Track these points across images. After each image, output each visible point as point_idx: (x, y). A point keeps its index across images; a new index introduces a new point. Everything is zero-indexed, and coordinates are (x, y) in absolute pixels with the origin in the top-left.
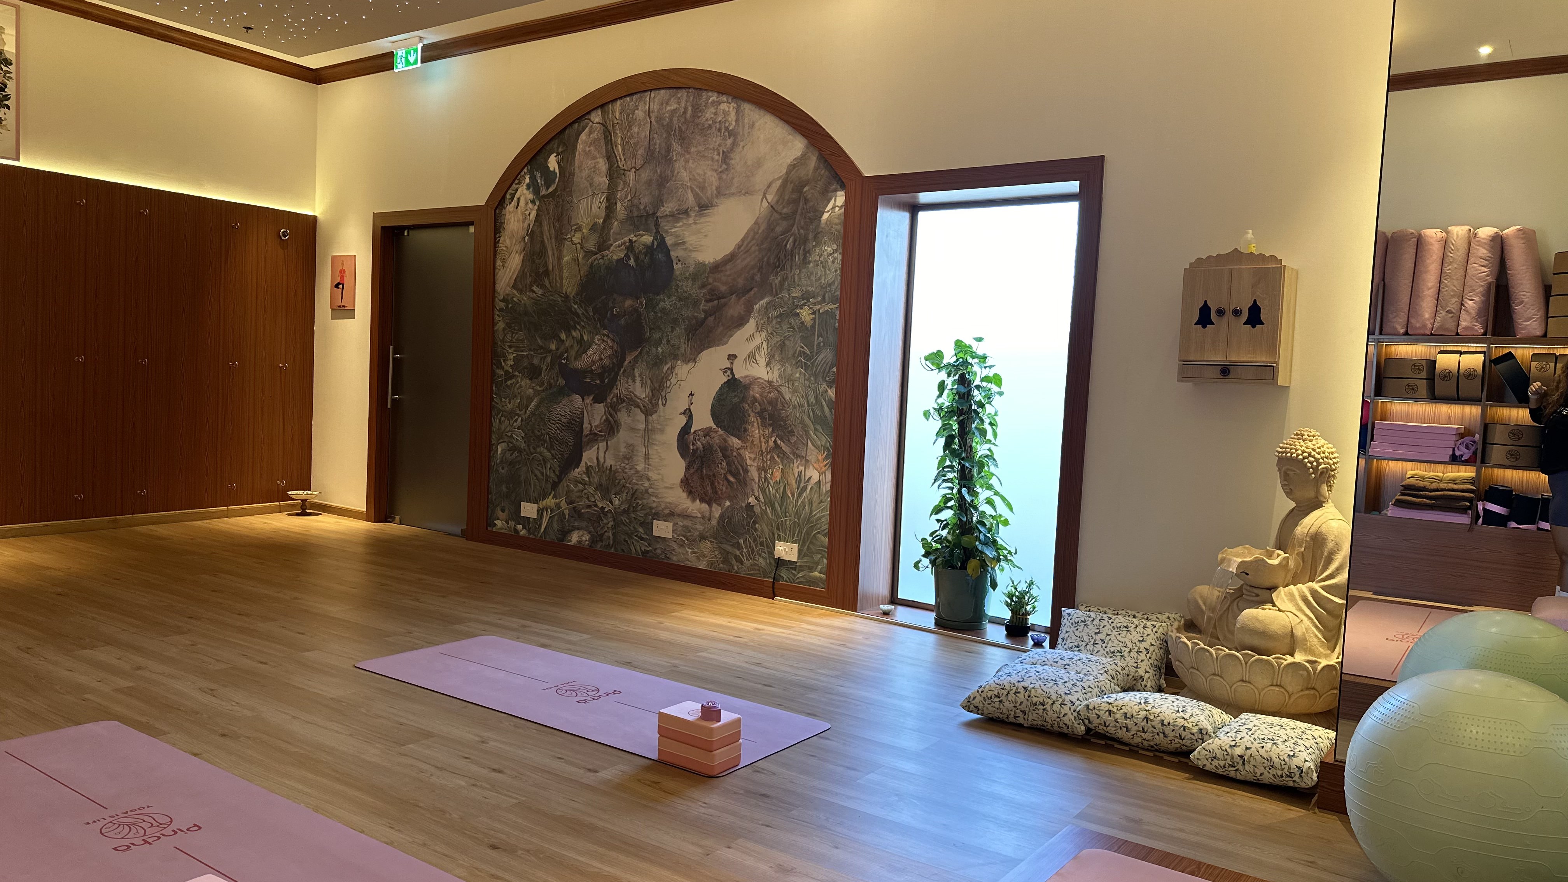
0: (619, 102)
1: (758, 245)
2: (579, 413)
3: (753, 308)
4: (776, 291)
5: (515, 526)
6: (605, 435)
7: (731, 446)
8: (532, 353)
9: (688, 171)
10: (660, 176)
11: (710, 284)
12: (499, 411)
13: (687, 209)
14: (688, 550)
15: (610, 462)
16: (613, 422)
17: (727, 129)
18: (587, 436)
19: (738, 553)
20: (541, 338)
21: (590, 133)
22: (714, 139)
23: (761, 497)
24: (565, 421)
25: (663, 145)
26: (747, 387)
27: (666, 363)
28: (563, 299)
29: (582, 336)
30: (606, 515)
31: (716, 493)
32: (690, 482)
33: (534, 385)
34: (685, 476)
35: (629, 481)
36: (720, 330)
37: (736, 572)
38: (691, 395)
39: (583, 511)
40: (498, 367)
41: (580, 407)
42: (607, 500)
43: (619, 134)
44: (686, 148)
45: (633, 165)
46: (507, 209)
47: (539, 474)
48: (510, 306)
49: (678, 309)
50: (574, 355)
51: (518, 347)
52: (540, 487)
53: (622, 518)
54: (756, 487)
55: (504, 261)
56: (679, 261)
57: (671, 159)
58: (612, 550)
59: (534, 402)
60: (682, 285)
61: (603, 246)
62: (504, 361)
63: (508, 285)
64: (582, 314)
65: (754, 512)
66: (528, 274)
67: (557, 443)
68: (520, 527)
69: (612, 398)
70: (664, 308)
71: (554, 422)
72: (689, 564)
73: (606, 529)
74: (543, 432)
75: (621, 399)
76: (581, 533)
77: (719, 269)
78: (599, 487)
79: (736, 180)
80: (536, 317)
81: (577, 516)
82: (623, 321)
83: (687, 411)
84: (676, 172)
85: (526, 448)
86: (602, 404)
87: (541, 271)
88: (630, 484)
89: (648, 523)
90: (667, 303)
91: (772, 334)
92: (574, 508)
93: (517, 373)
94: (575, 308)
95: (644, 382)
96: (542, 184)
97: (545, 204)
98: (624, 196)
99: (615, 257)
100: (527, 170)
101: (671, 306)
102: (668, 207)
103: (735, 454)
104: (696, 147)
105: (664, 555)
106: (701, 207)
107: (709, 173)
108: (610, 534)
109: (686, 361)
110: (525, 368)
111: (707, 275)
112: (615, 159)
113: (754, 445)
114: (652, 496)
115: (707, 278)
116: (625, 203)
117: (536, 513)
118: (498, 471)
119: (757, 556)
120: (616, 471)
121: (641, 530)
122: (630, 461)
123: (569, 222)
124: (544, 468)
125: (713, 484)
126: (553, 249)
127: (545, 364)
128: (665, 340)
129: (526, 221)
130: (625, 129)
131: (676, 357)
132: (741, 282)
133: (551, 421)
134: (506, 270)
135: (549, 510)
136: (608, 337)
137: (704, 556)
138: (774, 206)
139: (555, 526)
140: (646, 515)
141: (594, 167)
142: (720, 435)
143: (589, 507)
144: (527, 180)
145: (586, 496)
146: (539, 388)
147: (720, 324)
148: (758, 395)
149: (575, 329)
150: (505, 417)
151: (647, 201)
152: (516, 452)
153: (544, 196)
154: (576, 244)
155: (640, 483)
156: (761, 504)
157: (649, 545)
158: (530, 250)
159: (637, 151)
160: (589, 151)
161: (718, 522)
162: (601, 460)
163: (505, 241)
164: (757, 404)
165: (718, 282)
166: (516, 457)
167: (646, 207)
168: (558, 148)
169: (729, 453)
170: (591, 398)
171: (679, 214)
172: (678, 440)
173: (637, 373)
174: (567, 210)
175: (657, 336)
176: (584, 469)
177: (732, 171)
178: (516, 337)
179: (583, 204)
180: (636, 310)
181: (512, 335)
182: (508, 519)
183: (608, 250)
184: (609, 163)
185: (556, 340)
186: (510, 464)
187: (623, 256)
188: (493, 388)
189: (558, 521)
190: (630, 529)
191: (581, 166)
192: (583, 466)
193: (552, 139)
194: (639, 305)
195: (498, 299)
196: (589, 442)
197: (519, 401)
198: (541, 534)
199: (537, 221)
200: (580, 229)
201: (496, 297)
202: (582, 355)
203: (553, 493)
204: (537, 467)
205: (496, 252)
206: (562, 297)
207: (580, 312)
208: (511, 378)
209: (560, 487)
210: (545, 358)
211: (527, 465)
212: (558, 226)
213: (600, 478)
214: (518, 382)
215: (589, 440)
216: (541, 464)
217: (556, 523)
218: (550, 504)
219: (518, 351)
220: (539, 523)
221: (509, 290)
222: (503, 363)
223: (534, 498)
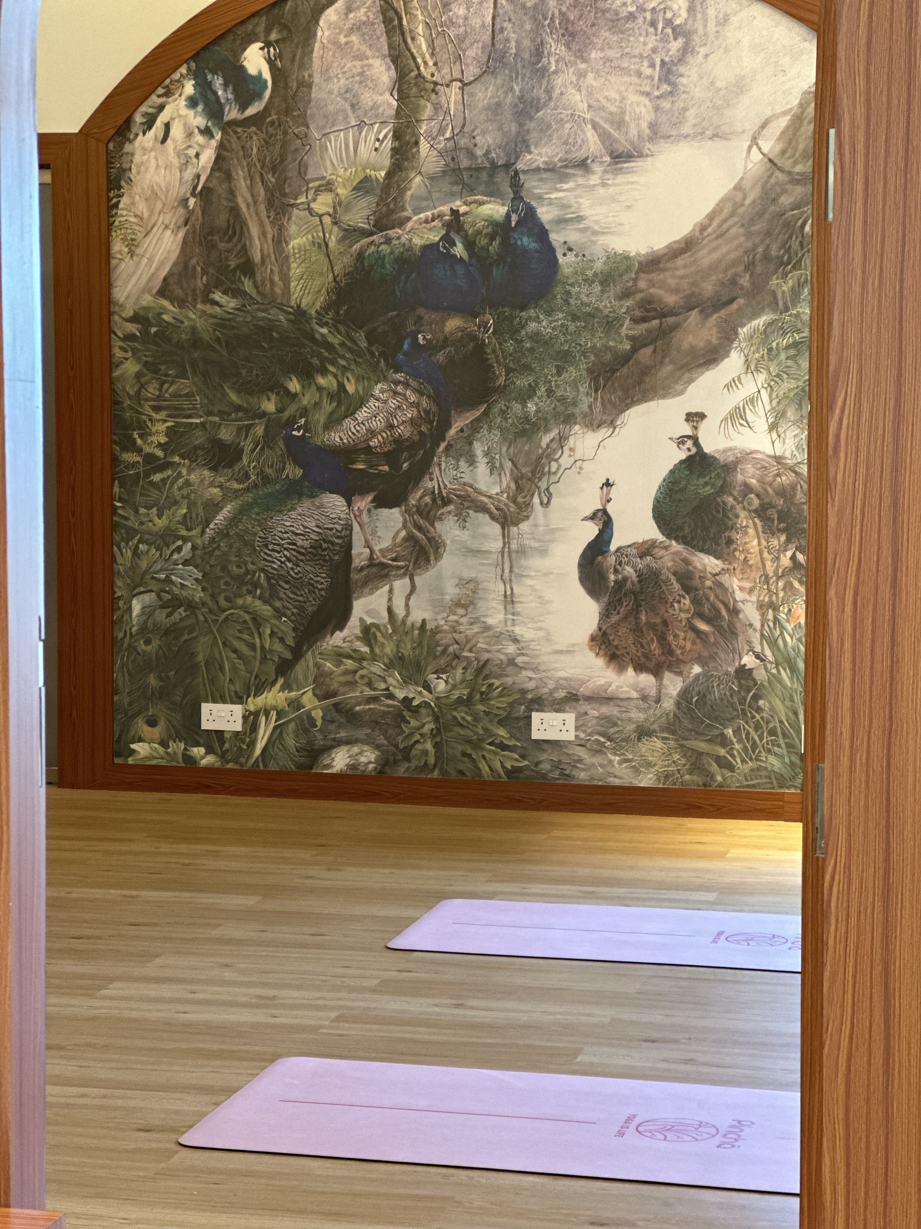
1: (743, 225)
2: (339, 528)
3: (736, 333)
4: (785, 303)
5: (185, 749)
6: (407, 567)
7: (700, 571)
8: (216, 419)
9: (584, 92)
10: (521, 98)
11: (641, 291)
12: (131, 533)
13: (587, 158)
14: (612, 758)
16: (424, 541)
17: (669, 22)
18: (362, 569)
19: (722, 752)
20: (238, 391)
21: (347, 10)
22: (642, 39)
23: (768, 653)
24: (306, 544)
25: (526, 43)
26: (730, 468)
27: (547, 430)
28: (292, 317)
29: (341, 387)
30: (417, 712)
31: (671, 652)
32: (611, 638)
33: (222, 480)
34: (600, 629)
35: (467, 648)
36: (668, 369)
37: (720, 785)
38: (608, 484)
39: (357, 708)
40: (125, 449)
41: (343, 516)
42: (417, 685)
43: (420, 18)
44: (579, 51)
45: (457, 74)
46: (137, 143)
47: (244, 649)
48: (153, 330)
49: (571, 335)
50: (322, 422)
51: (176, 409)
52: (247, 671)
53: (455, 713)
54: (756, 638)
55: (132, 245)
56: (570, 249)
57: (545, 69)
58: (436, 774)
59: (225, 511)
60: (579, 293)
61: (386, 219)
62: (141, 436)
63: (146, 290)
64: (340, 344)
65: (754, 680)
66: (199, 269)
67: (287, 586)
68: (198, 751)
69: (421, 498)
70: (538, 334)
71: (277, 548)
72: (617, 782)
73: (417, 737)
74: (251, 567)
75: (443, 499)
76: (356, 749)
77: (661, 266)
78: (397, 662)
79: (691, 113)
80: (224, 353)
81: (343, 720)
82: (441, 357)
83: (600, 514)
84: (557, 91)
85: (208, 600)
87: (233, 264)
88: (470, 651)
89: (517, 718)
90: (544, 324)
91: (778, 375)
92: (335, 705)
93: (177, 459)
94: (323, 335)
95: (497, 465)
96: (228, 100)
97: (239, 138)
98: (435, 131)
99: (418, 242)
100: (189, 69)
101: (553, 329)
102: (540, 154)
103: (708, 583)
104: (602, 50)
105: (558, 772)
106: (618, 157)
107: (633, 98)
108: (429, 746)
109: (594, 425)
110: (196, 448)
111: (633, 276)
112: (411, 62)
113: (750, 566)
114: (525, 669)
115: (635, 280)
116: (439, 143)
117: (240, 721)
118: (135, 648)
119: (764, 754)
120: (437, 630)
121: (502, 732)
122: (469, 609)
123: (302, 174)
124: (256, 636)
125: (662, 639)
126: (262, 224)
127: (249, 439)
128: (543, 389)
129: (190, 167)
130: (435, 8)
131: (569, 420)
132: (708, 288)
134: (140, 262)
135: (274, 714)
136: (406, 385)
137: (649, 765)
138: (775, 161)
139: (290, 741)
140: (511, 705)
141: (362, 74)
142: (676, 553)
143: (374, 699)
144: (189, 88)
145: (366, 680)
146: (236, 486)
147: (667, 360)
148: (754, 481)
149: (324, 372)
150: (150, 545)
151: (490, 141)
152: (181, 610)
153: (233, 123)
154: (320, 216)
155: (495, 648)
156: (769, 666)
157: (523, 757)
158: (203, 224)
159: (464, 51)
160: (347, 43)
161: (678, 704)
162: (400, 611)
163: (133, 204)
164: (752, 496)
165: (660, 288)
166: (181, 620)
167: (488, 152)
168: (268, 31)
169: (696, 582)
171: (566, 167)
172: (581, 566)
173: (479, 449)
174: (296, 150)
175: (522, 382)
176: (358, 632)
177: (684, 96)
178: (171, 390)
179: (336, 141)
180: (472, 337)
181: (162, 385)
182: (166, 737)
183: (400, 228)
184: (396, 69)
185: (277, 394)
186: (167, 632)
187: (437, 239)
188: (116, 489)
189: (296, 733)
190: (476, 733)
191: (327, 70)
192: (353, 626)
193: (254, 15)
194: (479, 328)
195: (120, 316)
196: (365, 583)
197: (185, 511)
198: (257, 759)
199: (220, 170)
200: (328, 187)
201: (115, 313)
202: (339, 421)
203: (281, 681)
204: (238, 634)
205: (110, 225)
206: (290, 313)
207: (334, 340)
208: (161, 468)
209: (299, 670)
210: (249, 428)
211: (212, 632)
212: (273, 180)
213: (398, 646)
214: (180, 475)
215: (367, 576)
216: (249, 628)
217: (291, 735)
218: (274, 703)
219: (178, 416)
220: (248, 740)
221: (147, 300)
222: (139, 442)
223: (233, 694)
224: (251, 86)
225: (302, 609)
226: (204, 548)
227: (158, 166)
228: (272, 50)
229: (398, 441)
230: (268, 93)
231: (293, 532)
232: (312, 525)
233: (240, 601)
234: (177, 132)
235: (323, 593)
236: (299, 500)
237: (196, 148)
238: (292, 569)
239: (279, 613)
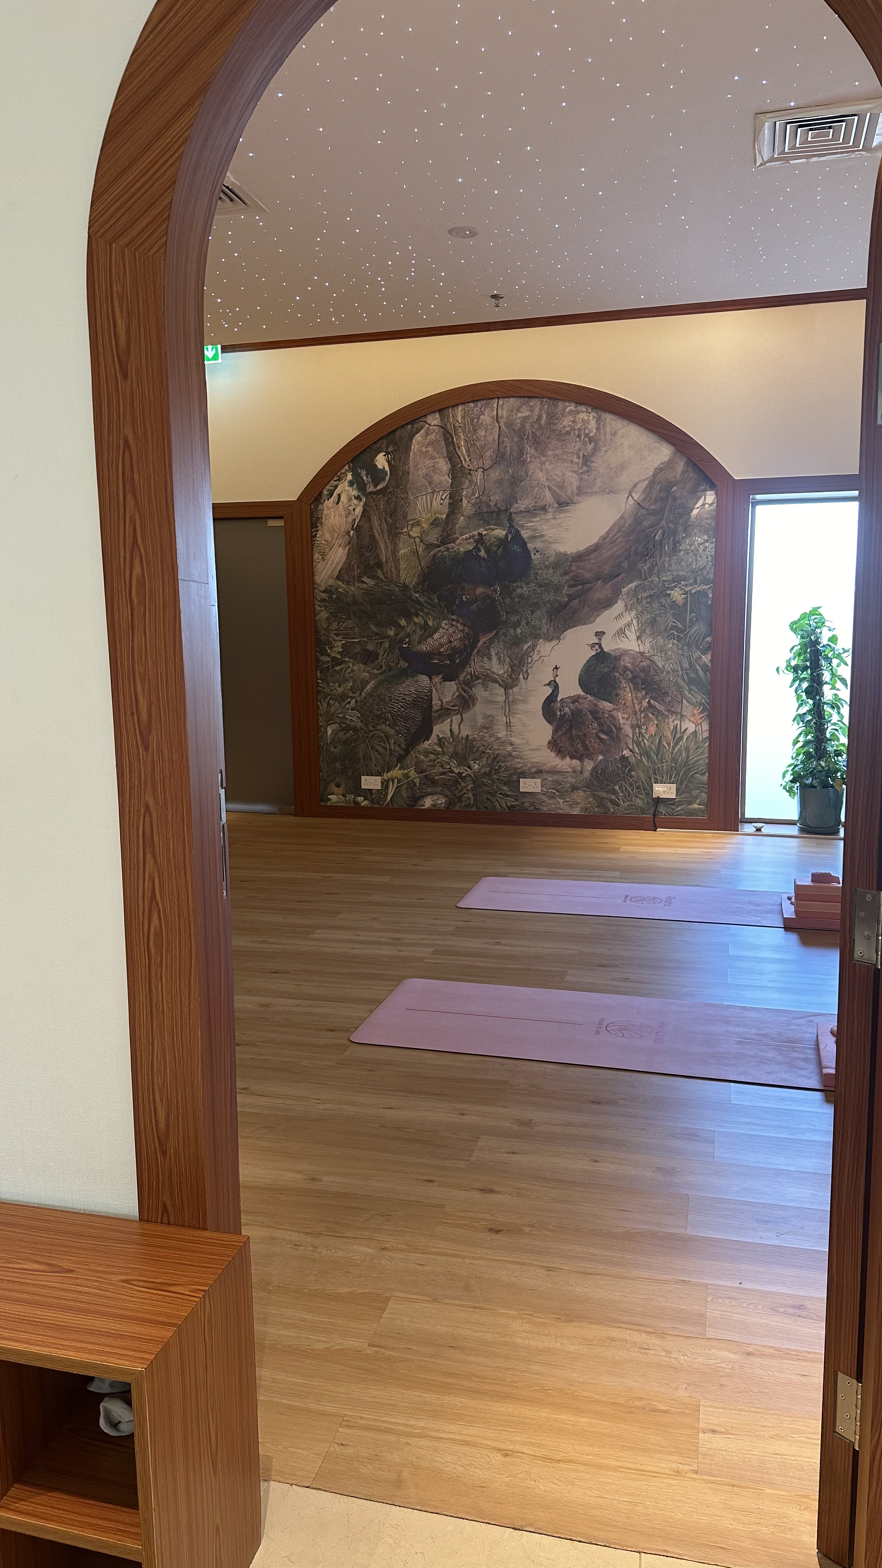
0: (460, 408)
1: (624, 537)
3: (621, 591)
4: (645, 576)
5: (354, 798)
6: (459, 710)
7: (602, 709)
8: (366, 639)
9: (544, 472)
10: (512, 476)
11: (574, 571)
12: (326, 695)
13: (546, 505)
14: (559, 800)
15: (465, 732)
16: (467, 697)
17: (586, 435)
18: (437, 711)
19: (613, 797)
20: (376, 626)
21: (427, 434)
22: (573, 444)
23: (637, 750)
24: (410, 699)
25: (515, 448)
26: (617, 659)
27: (526, 642)
28: (401, 589)
29: (426, 622)
30: (465, 779)
31: (588, 749)
32: (558, 742)
33: (369, 669)
34: (553, 738)
35: (489, 747)
36: (586, 610)
37: (612, 813)
38: (556, 668)
39: (436, 778)
40: (323, 655)
41: (428, 686)
42: (464, 766)
43: (462, 437)
44: (542, 451)
45: (481, 465)
47: (382, 750)
48: (335, 596)
49: (538, 594)
50: (417, 640)
51: (346, 634)
52: (383, 760)
53: (483, 779)
54: (630, 742)
55: (323, 555)
56: (538, 552)
57: (524, 461)
58: (474, 809)
59: (371, 684)
60: (542, 573)
61: (446, 539)
62: (330, 648)
63: (331, 577)
64: (425, 602)
65: (629, 762)
66: (356, 566)
67: (401, 720)
68: (360, 799)
70: (522, 594)
71: (396, 701)
72: (562, 812)
73: (465, 791)
74: (384, 711)
75: (476, 676)
76: (435, 797)
77: (583, 558)
78: (455, 755)
79: (599, 480)
80: (369, 607)
81: (429, 783)
82: (474, 607)
83: (553, 682)
84: (531, 472)
86: (454, 682)
87: (372, 563)
88: (490, 750)
89: (513, 782)
90: (525, 589)
91: (642, 612)
92: (426, 776)
93: (347, 659)
94: (416, 597)
95: (502, 659)
96: (368, 482)
97: (374, 500)
98: (470, 494)
99: (462, 549)
100: (349, 467)
101: (529, 591)
102: (522, 504)
103: (606, 715)
104: (553, 450)
105: (533, 807)
106: (560, 504)
107: (569, 474)
108: (470, 795)
109: (549, 639)
110: (357, 653)
111: (569, 564)
112: (458, 459)
113: (627, 707)
114: (517, 758)
115: (570, 566)
116: (472, 500)
117: (380, 784)
118: (329, 750)
119: (634, 798)
120: (474, 740)
121: (505, 788)
123: (405, 517)
124: (387, 743)
125: (583, 743)
126: (386, 543)
127: (382, 649)
128: (524, 622)
129: (351, 516)
130: (470, 432)
131: (537, 637)
132: (607, 569)
133: (393, 701)
135: (396, 781)
136: (457, 621)
137: (577, 803)
138: (641, 504)
139: (404, 793)
140: (510, 775)
141: (434, 466)
142: (590, 701)
143: (444, 773)
144: (349, 477)
145: (440, 764)
146: (376, 672)
147: (586, 606)
148: (629, 665)
149: (417, 615)
150: (335, 701)
151: (497, 498)
152: (351, 732)
154: (414, 538)
155: (501, 748)
156: (636, 755)
157: (516, 800)
158: (357, 543)
159: (484, 453)
160: (426, 451)
161: (591, 774)
162: (456, 731)
163: (324, 534)
164: (628, 672)
165: (582, 569)
166: (351, 736)
167: (496, 504)
168: (387, 447)
169: (600, 715)
170: (441, 677)
171: (535, 510)
172: (543, 708)
173: (493, 652)
174: (402, 505)
175: (514, 618)
176: (436, 741)
177: (595, 472)
178: (344, 626)
179: (421, 501)
180: (489, 597)
181: (339, 624)
182: (345, 792)
183: (453, 543)
184: (451, 463)
185: (395, 627)
186: (344, 743)
187: (472, 548)
188: (319, 674)
189: (407, 789)
190: (494, 789)
191: (417, 465)
192: (433, 738)
193: (380, 439)
194: (493, 592)
195: (318, 590)
196: (440, 717)
197: (352, 684)
198: (388, 802)
199: (365, 516)
200: (418, 523)
201: (315, 588)
202: (425, 639)
203: (399, 765)
204: (379, 743)
205: (313, 545)
206: (400, 586)
207: (422, 600)
208: (340, 664)
209: (408, 760)
210: (381, 643)
211: (366, 742)
212: (391, 521)
213: (455, 748)
214: (349, 667)
215: (440, 714)
216: (384, 740)
217: (405, 791)
218: (396, 775)
219: (347, 638)
220: (384, 793)
221: (331, 582)
222: (329, 651)
223: (376, 772)
224: (380, 474)
225: (409, 730)
226: (361, 702)
227: (335, 516)
228: (389, 456)
229: (453, 649)
230: (388, 477)
231: (404, 694)
232: (413, 690)
233: (379, 727)
234: (344, 498)
235: (419, 723)
236: (407, 678)
237: (354, 506)
238: (404, 711)
239: (398, 733)
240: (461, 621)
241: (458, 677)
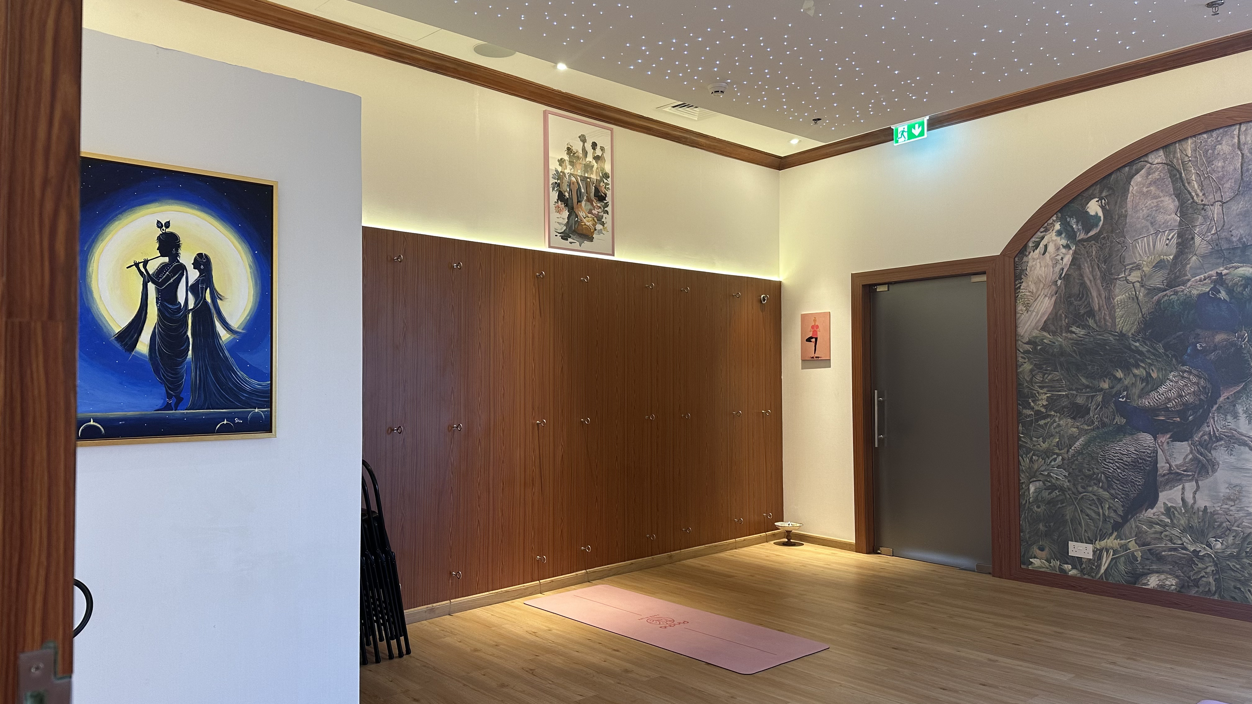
0: (1190, 141)
2: (1149, 452)
5: (1060, 565)
6: (1194, 475)
8: (1075, 392)
12: (1029, 450)
15: (1203, 502)
16: (1204, 461)
18: (1164, 475)
20: (1087, 378)
21: (1148, 174)
24: (1129, 460)
28: (1117, 338)
29: (1149, 374)
30: (1203, 559)
33: (1078, 424)
35: (1236, 524)
39: (1163, 553)
40: (1025, 408)
41: (1151, 445)
42: (1202, 543)
43: (1193, 171)
45: (1218, 198)
46: (1030, 257)
47: (1093, 515)
48: (1039, 348)
50: (1137, 394)
51: (1052, 387)
52: (1095, 526)
53: (1228, 562)
55: (1028, 306)
58: (1216, 597)
61: (1173, 283)
62: (1033, 401)
63: (1035, 328)
64: (1146, 351)
66: (1063, 315)
67: (1118, 482)
68: (1068, 567)
69: (1201, 436)
73: (1203, 574)
74: (1096, 471)
75: (1216, 437)
76: (1163, 577)
78: (1189, 529)
80: (1078, 358)
81: (1155, 559)
82: (1212, 356)
85: (1072, 487)
87: (1082, 312)
88: (1238, 526)
92: (1150, 550)
93: (1053, 413)
94: (1136, 346)
96: (1078, 229)
97: (1085, 248)
98: (1205, 230)
99: (1195, 292)
100: (1057, 217)
108: (1211, 580)
110: (1064, 407)
112: (1188, 195)
116: (1208, 237)
117: (1091, 553)
118: (1032, 510)
120: (1215, 513)
122: (1236, 502)
123: (1122, 262)
124: (1100, 508)
126: (1099, 290)
127: (1093, 403)
129: (1058, 265)
130: (1203, 164)
133: (1107, 461)
135: (1111, 552)
136: (1190, 373)
139: (1122, 567)
141: (1157, 206)
143: (1175, 549)
144: (1058, 226)
145: (1168, 538)
146: (1086, 427)
149: (1137, 366)
150: (1039, 457)
151: (1242, 232)
152: (1056, 491)
153: (1082, 240)
154: (1133, 283)
158: (1065, 293)
159: (1223, 185)
160: (1147, 191)
162: (1190, 501)
163: (1028, 286)
166: (1057, 496)
167: (1240, 239)
168: (1101, 192)
170: (1168, 436)
173: (1240, 409)
174: (1118, 250)
176: (1163, 510)
178: (1049, 378)
179: (1142, 243)
180: (1233, 344)
181: (1044, 376)
182: (1049, 557)
183: (1183, 286)
184: (1179, 200)
185: (1109, 379)
186: (1049, 503)
187: (1207, 290)
188: (1020, 428)
189: (1125, 563)
190: (1244, 576)
191: (1136, 207)
192: (1159, 507)
193: (1092, 185)
194: (1238, 338)
195: (1021, 341)
196: (1167, 482)
197: (1058, 440)
198: (1102, 575)
199: (1074, 265)
200: (1138, 267)
201: (1019, 340)
202: (1148, 393)
204: (1089, 506)
205: (1016, 297)
206: (1116, 336)
207: (1144, 349)
208: (1044, 418)
210: (1093, 397)
211: (1074, 504)
212: (1105, 267)
213: (1189, 520)
214: (1054, 421)
215: (1167, 479)
216: (1096, 503)
217: (1122, 564)
218: (1111, 545)
219: (1053, 391)
220: (1096, 564)
221: (1036, 333)
222: (1032, 404)
223: (1087, 538)
224: (1092, 221)
225: (1127, 495)
226: (1069, 459)
227: (1041, 266)
228: (1103, 201)
229: (1185, 404)
230: (1101, 223)
231: (1121, 453)
232: (1132, 449)
233: (1090, 489)
234: (1051, 248)
235: (1140, 487)
236: (1124, 436)
237: (1062, 255)
238: (1121, 473)
239: (1114, 497)
240: (1193, 371)
241: (1192, 437)
